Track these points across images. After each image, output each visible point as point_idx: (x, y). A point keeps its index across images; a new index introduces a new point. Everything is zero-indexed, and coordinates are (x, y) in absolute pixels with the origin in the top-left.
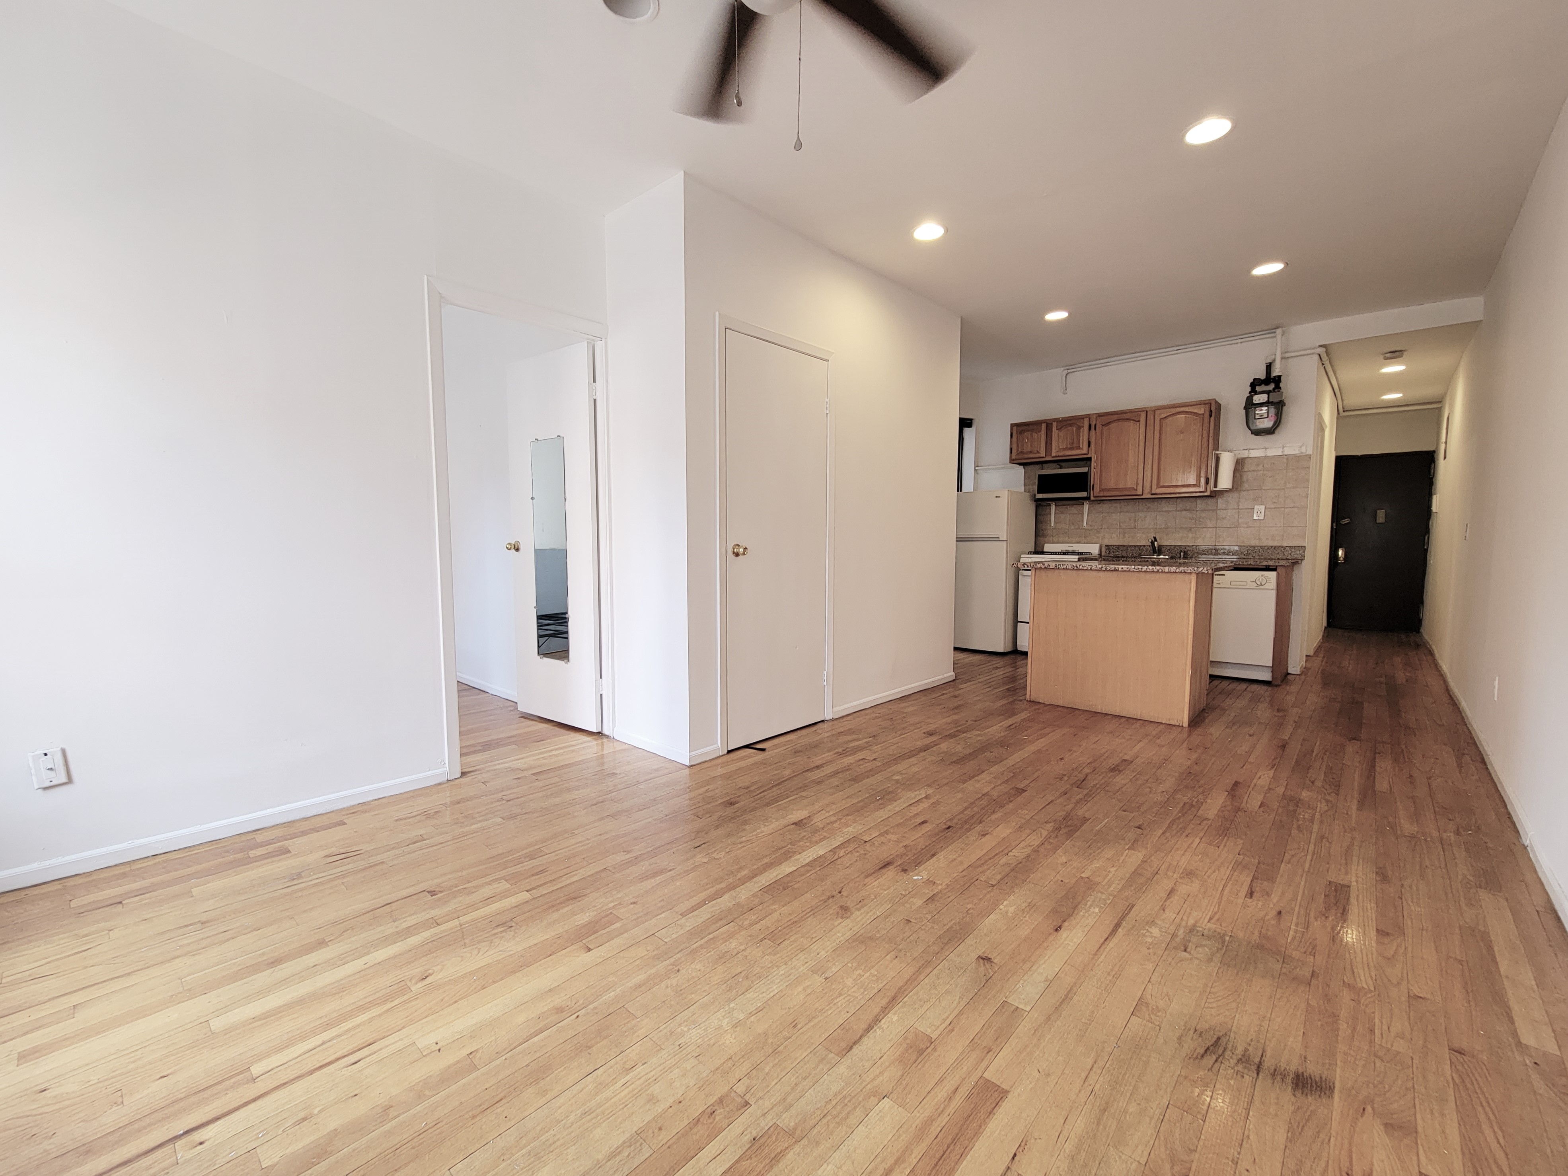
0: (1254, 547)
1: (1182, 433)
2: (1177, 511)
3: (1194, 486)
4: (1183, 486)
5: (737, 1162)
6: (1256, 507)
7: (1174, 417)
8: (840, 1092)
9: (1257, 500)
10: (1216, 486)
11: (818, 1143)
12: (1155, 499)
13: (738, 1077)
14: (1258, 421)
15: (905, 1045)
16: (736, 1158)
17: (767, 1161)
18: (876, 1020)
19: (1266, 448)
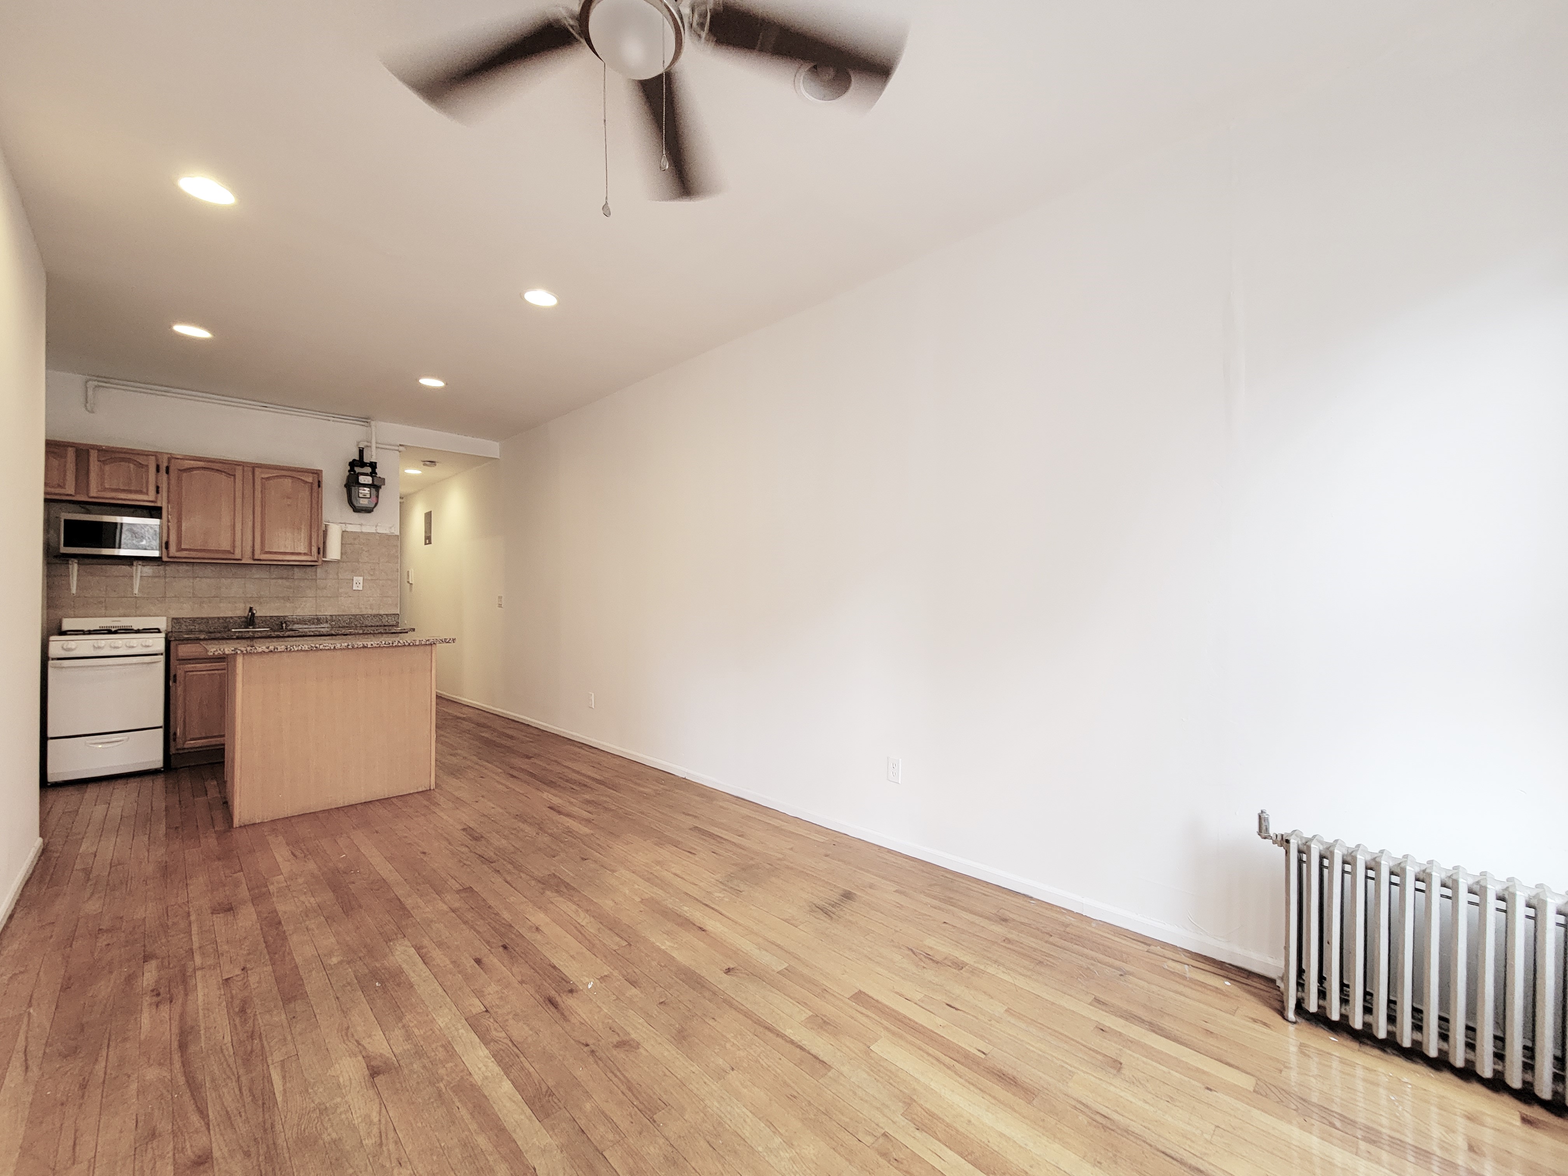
0: (355, 616)
1: (288, 498)
2: (270, 578)
3: (305, 554)
4: (292, 554)
5: (940, 1141)
6: (355, 578)
7: (281, 480)
8: (867, 1073)
9: (355, 571)
10: (324, 556)
11: (914, 1089)
12: (259, 565)
13: (857, 1142)
14: (361, 499)
15: (819, 1030)
16: (938, 1142)
17: (935, 1121)
18: (792, 1042)
19: (361, 525)
